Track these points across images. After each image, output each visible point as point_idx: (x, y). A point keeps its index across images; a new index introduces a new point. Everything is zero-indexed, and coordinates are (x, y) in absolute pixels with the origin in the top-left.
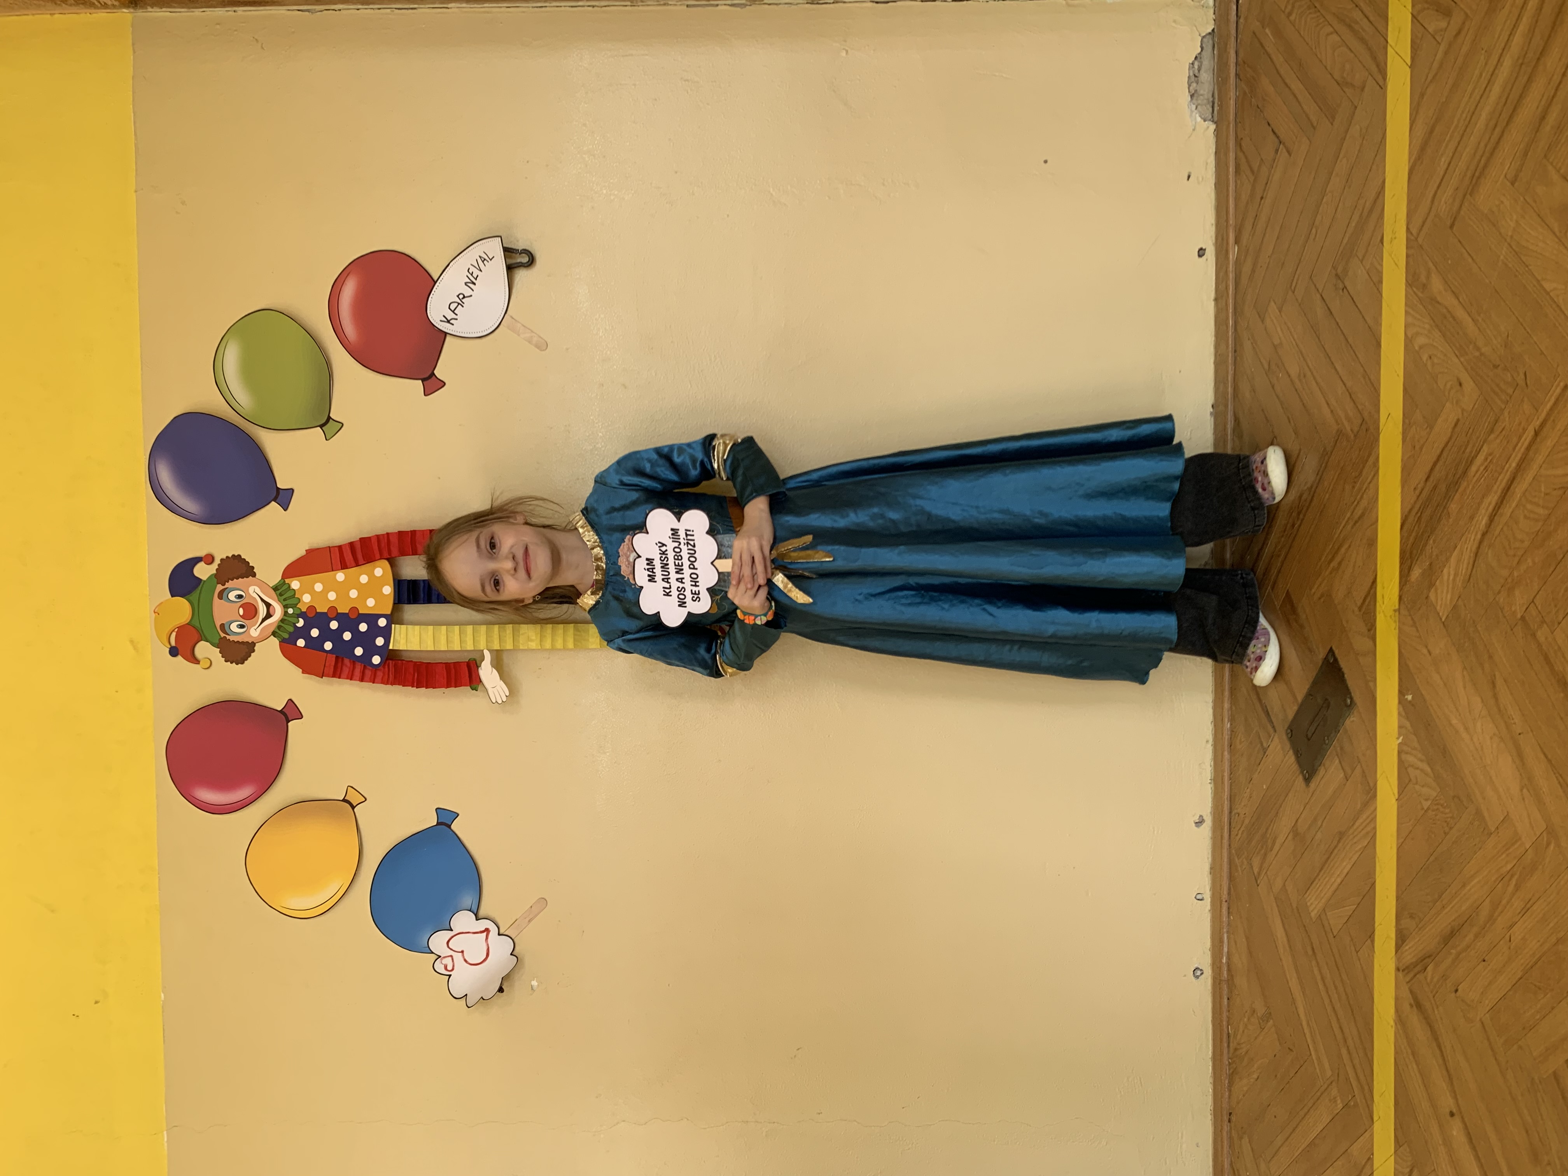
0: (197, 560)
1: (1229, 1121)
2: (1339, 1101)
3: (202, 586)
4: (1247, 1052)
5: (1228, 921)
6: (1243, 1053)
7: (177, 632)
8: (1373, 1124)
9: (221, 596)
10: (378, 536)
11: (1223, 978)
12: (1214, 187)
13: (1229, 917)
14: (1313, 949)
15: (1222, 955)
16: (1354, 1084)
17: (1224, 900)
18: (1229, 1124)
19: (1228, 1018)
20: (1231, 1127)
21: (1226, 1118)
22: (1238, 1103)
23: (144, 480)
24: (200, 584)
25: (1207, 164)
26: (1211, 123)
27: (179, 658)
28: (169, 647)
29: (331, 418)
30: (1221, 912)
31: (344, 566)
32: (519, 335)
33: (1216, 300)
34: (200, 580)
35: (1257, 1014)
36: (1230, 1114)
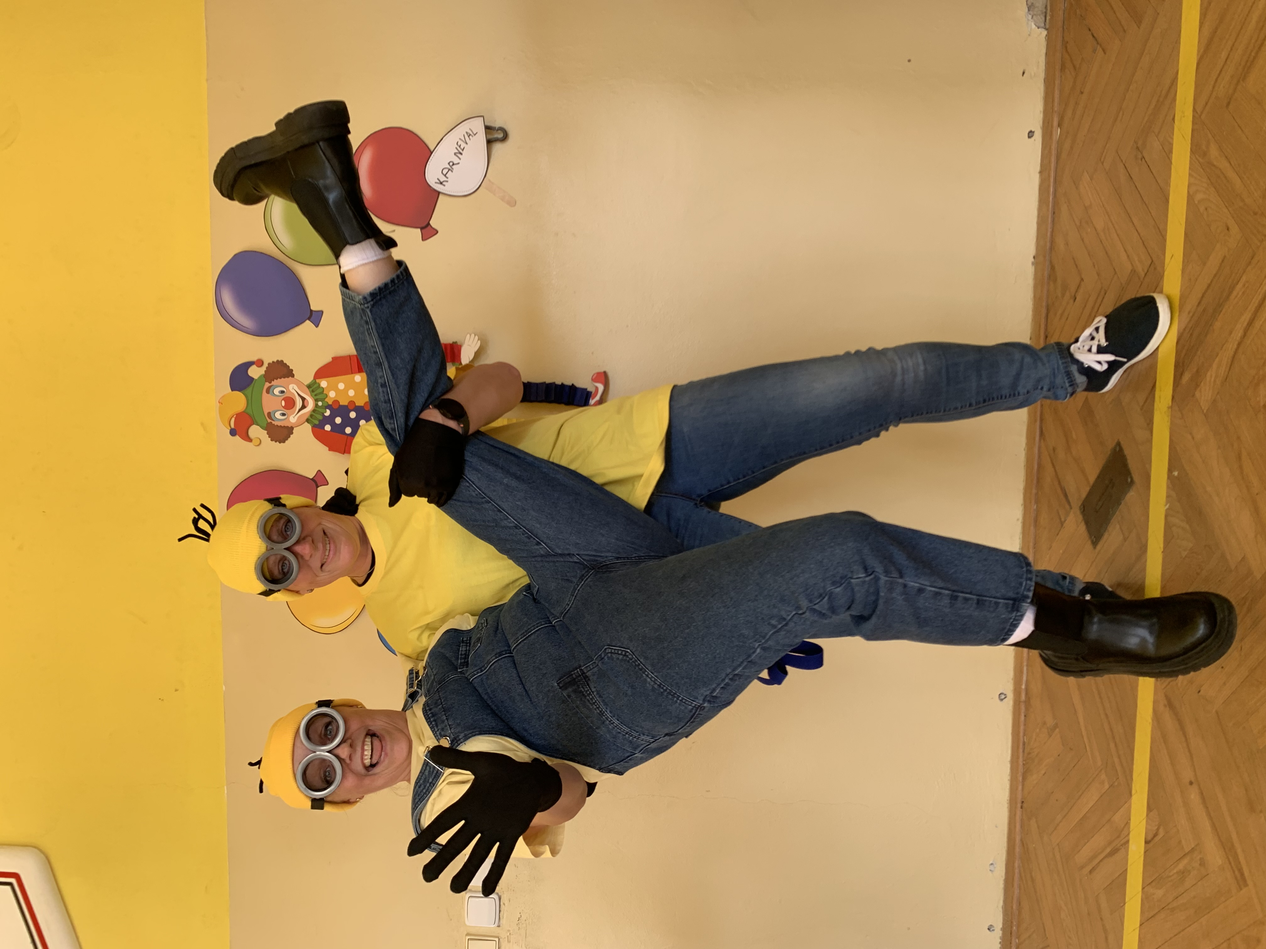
0: (250, 364)
1: (1022, 807)
2: (1106, 783)
3: (254, 384)
4: (1038, 755)
5: (1028, 657)
6: (1035, 756)
7: (236, 419)
8: (1131, 797)
9: (268, 391)
11: (1022, 700)
12: (1043, 81)
15: (1023, 681)
16: (1119, 769)
18: (1021, 810)
19: (1024, 730)
21: (1019, 805)
22: (1029, 793)
23: (211, 302)
24: (252, 382)
25: (1039, 62)
26: (1044, 30)
27: (237, 437)
28: (230, 429)
31: (360, 370)
32: (494, 195)
33: (1041, 172)
34: (253, 379)
35: (1047, 725)
36: (1022, 802)
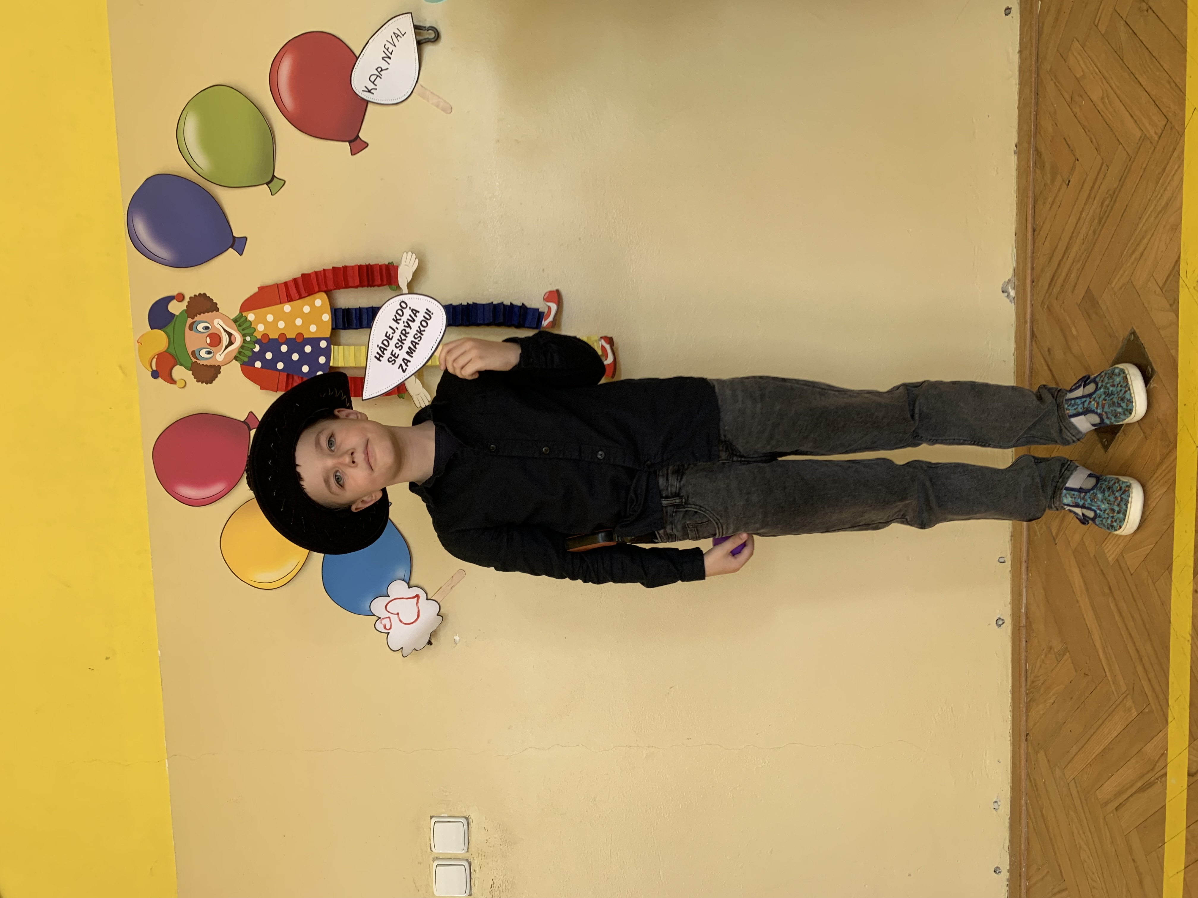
0: (170, 299)
1: (1026, 740)
2: (1134, 710)
3: (175, 321)
4: (1043, 683)
5: (1027, 578)
6: (1040, 684)
7: (157, 359)
8: (1168, 724)
9: (191, 328)
10: (316, 273)
11: (1021, 625)
13: (1027, 574)
14: (1110, 589)
15: (1022, 605)
16: (1149, 693)
17: (1024, 561)
18: (1026, 743)
19: (1026, 657)
20: (1028, 746)
21: (1023, 738)
22: (1035, 724)
23: (124, 233)
24: (173, 319)
27: (160, 380)
28: (151, 370)
29: (275, 176)
30: (1020, 571)
31: (290, 299)
32: (428, 101)
33: (1020, 52)
34: (174, 315)
35: (1054, 650)
36: (1027, 734)
